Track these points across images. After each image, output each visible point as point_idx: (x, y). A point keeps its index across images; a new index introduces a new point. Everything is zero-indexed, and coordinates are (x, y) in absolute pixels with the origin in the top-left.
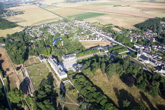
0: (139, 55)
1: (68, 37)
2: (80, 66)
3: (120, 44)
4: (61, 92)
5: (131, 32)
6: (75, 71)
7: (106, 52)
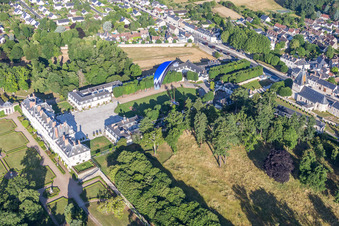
0: (296, 89)
1: (82, 34)
2: (128, 123)
3: (241, 56)
4: (75, 212)
5: (268, 20)
6: (112, 138)
7: (201, 79)
